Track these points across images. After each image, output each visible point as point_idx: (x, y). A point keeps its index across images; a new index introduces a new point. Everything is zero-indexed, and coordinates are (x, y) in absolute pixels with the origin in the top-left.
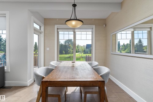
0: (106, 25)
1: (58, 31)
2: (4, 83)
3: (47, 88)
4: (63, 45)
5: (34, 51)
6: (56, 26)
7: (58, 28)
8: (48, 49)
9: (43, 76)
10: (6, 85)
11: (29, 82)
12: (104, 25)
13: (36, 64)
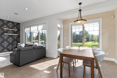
0: (114, 17)
1: (72, 26)
2: (45, 55)
3: (63, 57)
4: (78, 35)
5: (58, 40)
6: (70, 24)
7: (72, 24)
8: (65, 39)
9: (61, 52)
10: (46, 56)
11: (56, 56)
12: (113, 17)
13: (59, 47)
